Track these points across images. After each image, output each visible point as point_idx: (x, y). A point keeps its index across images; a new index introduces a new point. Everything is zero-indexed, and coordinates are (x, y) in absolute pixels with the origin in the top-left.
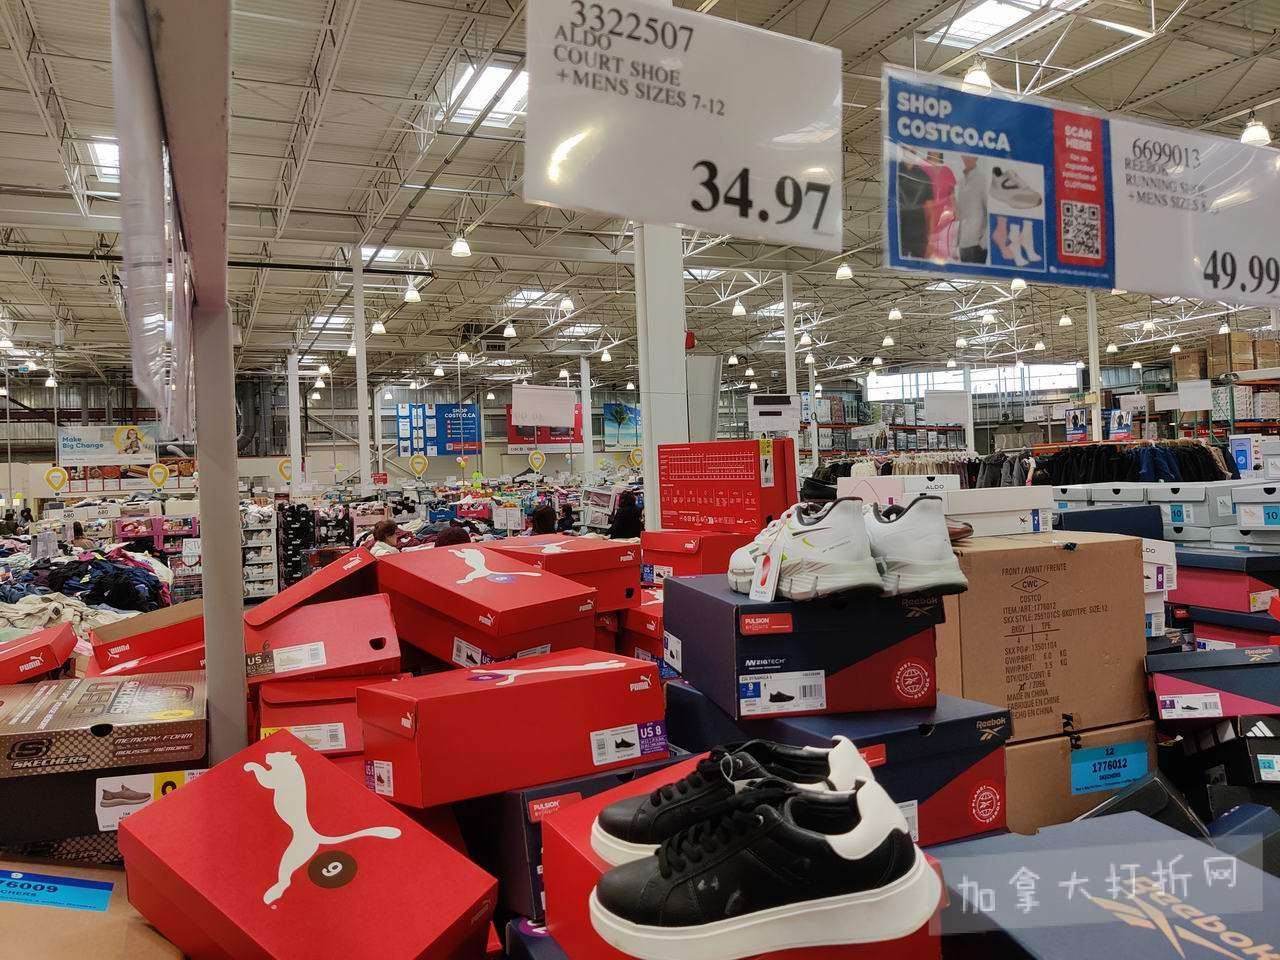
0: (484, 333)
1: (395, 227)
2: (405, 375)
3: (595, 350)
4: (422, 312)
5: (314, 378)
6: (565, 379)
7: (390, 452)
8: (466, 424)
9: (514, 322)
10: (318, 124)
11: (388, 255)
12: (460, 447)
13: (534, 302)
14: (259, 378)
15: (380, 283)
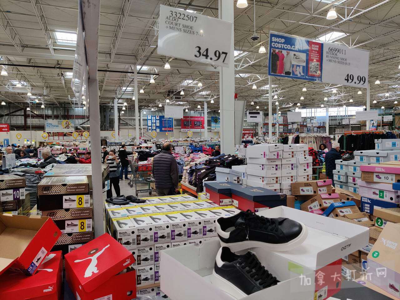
0: (174, 93)
1: (147, 59)
2: (150, 106)
3: (209, 100)
4: (155, 86)
5: (122, 107)
6: (199, 108)
7: (145, 130)
8: (169, 122)
9: (184, 90)
10: (123, 27)
11: (145, 68)
12: (167, 129)
13: (190, 84)
14: (105, 106)
15: (142, 77)
